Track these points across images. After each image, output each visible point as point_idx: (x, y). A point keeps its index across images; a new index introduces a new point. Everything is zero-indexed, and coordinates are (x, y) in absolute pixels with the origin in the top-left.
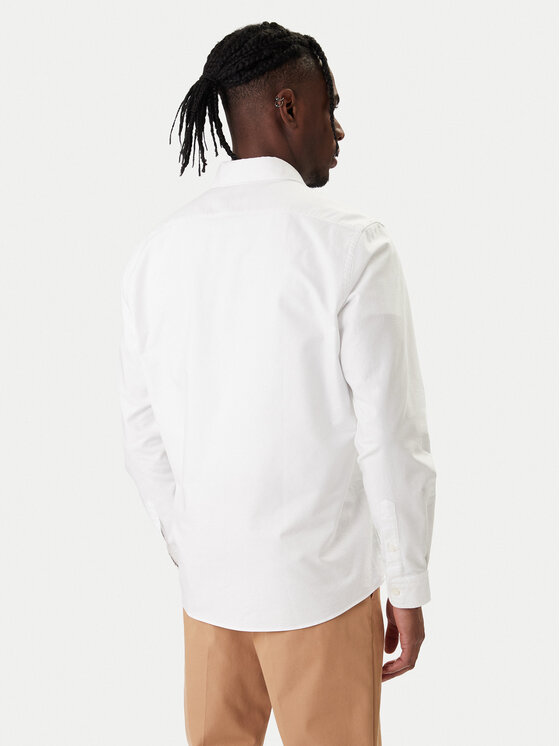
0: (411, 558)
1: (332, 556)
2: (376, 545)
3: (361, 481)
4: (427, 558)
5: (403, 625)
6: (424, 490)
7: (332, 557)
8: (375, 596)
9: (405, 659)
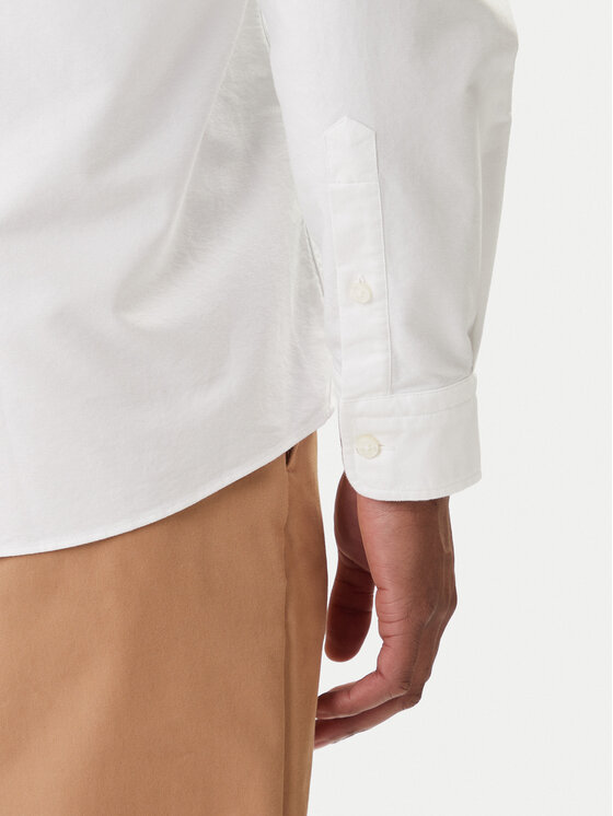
0: (422, 327)
1: (162, 312)
2: (310, 298)
3: (268, 80)
4: (473, 336)
5: (386, 554)
6: (473, 90)
7: (159, 314)
8: (299, 458)
9: (392, 674)
